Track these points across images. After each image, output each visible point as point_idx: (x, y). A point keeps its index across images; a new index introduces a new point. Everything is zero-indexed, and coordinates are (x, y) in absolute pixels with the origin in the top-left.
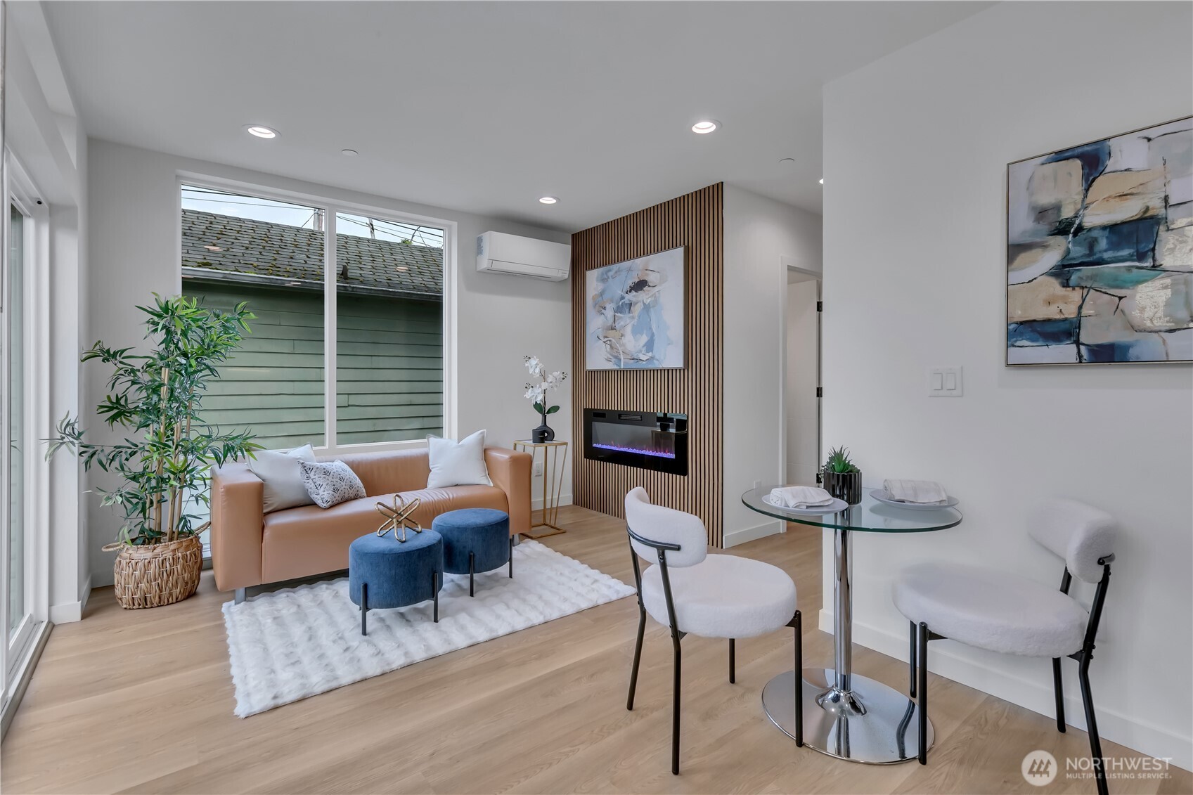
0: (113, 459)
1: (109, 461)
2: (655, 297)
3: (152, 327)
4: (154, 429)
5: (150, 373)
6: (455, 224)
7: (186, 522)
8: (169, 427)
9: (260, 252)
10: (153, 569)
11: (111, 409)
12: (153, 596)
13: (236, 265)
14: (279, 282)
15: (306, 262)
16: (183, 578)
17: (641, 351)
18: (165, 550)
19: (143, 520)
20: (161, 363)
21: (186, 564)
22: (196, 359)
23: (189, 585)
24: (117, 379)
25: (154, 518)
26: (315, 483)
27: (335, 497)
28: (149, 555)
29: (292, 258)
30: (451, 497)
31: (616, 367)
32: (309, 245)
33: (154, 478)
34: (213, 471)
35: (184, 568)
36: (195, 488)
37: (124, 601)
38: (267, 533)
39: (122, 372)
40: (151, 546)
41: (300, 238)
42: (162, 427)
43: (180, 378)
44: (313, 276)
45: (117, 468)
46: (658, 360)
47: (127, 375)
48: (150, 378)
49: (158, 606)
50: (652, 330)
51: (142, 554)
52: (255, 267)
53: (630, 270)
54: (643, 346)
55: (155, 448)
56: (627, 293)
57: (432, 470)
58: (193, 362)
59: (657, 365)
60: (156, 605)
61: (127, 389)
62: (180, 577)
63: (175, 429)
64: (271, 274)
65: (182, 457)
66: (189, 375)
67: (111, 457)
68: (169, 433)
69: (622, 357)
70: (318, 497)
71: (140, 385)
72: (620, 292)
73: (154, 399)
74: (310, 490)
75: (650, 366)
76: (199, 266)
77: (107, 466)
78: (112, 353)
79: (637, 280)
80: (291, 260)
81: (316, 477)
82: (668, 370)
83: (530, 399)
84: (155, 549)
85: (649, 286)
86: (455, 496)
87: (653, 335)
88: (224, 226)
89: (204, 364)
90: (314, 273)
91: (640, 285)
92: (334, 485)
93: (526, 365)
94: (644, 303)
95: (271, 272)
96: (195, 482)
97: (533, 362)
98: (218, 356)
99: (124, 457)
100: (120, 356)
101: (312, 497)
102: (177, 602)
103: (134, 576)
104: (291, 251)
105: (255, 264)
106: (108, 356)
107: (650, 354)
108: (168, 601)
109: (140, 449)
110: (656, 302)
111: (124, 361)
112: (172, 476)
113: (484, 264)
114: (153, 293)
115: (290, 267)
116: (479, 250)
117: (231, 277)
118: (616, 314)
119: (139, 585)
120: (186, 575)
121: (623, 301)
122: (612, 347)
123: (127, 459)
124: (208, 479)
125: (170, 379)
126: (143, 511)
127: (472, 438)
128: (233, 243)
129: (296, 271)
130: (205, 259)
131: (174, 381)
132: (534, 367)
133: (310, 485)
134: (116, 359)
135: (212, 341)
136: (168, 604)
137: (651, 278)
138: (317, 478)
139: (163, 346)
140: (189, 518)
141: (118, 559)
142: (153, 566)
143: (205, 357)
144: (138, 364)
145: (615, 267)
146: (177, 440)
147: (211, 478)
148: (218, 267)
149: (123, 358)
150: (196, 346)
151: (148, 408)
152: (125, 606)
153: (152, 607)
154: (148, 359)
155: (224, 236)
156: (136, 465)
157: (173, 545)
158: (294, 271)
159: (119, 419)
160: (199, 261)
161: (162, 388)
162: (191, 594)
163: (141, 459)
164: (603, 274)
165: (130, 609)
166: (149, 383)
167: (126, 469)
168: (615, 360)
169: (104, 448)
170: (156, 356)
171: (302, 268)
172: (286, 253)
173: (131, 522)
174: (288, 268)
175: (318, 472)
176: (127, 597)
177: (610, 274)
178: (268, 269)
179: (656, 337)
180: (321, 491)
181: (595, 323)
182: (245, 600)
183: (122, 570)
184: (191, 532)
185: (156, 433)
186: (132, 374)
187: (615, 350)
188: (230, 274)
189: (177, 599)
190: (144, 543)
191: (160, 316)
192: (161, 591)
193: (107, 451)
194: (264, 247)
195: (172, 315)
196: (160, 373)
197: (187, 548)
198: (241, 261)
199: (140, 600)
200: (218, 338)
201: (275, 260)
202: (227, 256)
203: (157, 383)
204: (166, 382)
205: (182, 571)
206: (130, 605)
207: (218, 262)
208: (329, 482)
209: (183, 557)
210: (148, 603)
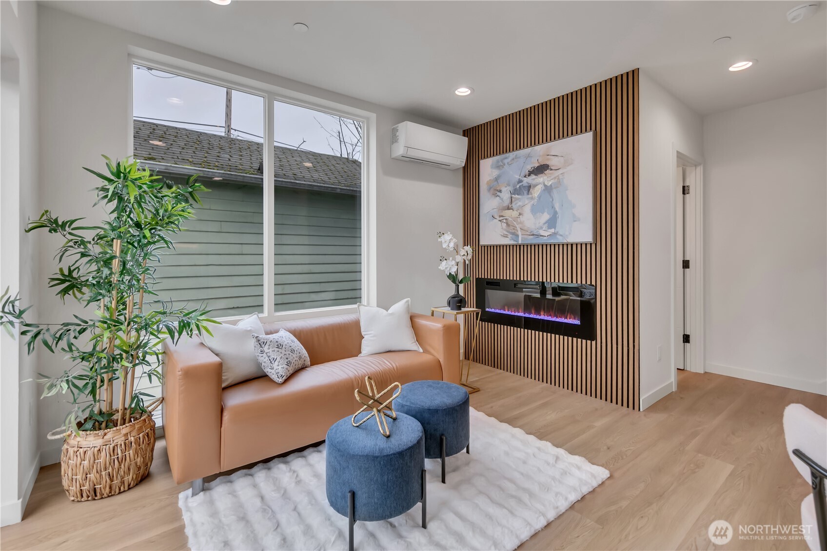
0: (60, 338)
1: (55, 342)
2: (559, 179)
3: (103, 194)
4: (106, 303)
5: (101, 245)
6: (373, 116)
7: (138, 401)
8: (121, 301)
9: (194, 152)
10: (103, 458)
11: (63, 281)
12: (103, 487)
13: (176, 160)
14: (210, 173)
15: (229, 160)
16: (136, 463)
17: (541, 228)
18: (116, 436)
19: (93, 402)
20: (112, 235)
21: (138, 448)
22: (150, 230)
23: (142, 470)
24: (66, 250)
25: (105, 399)
26: (269, 357)
27: (289, 371)
28: (99, 442)
29: (218, 157)
30: (394, 365)
31: (512, 242)
32: (230, 148)
33: (105, 358)
34: (165, 346)
35: (136, 452)
36: (149, 364)
37: (72, 493)
38: (226, 416)
39: (71, 244)
40: (101, 432)
41: (222, 143)
42: (114, 302)
43: (132, 250)
44: (236, 170)
45: (63, 349)
46: (561, 235)
47: (76, 247)
48: (101, 250)
49: (109, 496)
50: (555, 209)
51: (91, 441)
52: (191, 162)
53: (529, 156)
54: (544, 224)
55: (106, 325)
56: (525, 177)
57: (366, 337)
58: (147, 233)
59: (560, 240)
60: (106, 496)
61: (76, 261)
62: (133, 462)
63: (128, 303)
64: (204, 168)
65: (133, 333)
66: (142, 247)
67: (58, 335)
68: (121, 307)
69: (520, 233)
70: (273, 371)
71: (90, 258)
72: (517, 177)
73: (104, 273)
74: (263, 364)
75: (552, 241)
76: (146, 160)
77: (53, 347)
78: (60, 223)
79: (537, 165)
80: (218, 158)
81: (270, 350)
82: (572, 245)
83: (444, 271)
84: (105, 434)
85: (551, 170)
86: (397, 365)
87: (556, 213)
88: (164, 132)
89: (159, 235)
90: (236, 168)
91: (541, 169)
92: (287, 358)
93: (439, 240)
94: (545, 186)
95: (204, 166)
96: (148, 358)
97: (447, 237)
98: (172, 228)
99: (72, 334)
100: (69, 227)
101: (265, 370)
102: (129, 489)
103: (82, 466)
104: (217, 151)
105: (191, 160)
106: (55, 226)
107: (553, 230)
108: (120, 490)
109: (90, 326)
110: (559, 183)
111: (74, 232)
112: (124, 355)
113: (399, 150)
114: (103, 155)
115: (218, 163)
116: (394, 139)
117: (172, 168)
118: (513, 196)
119: (88, 476)
120: (139, 460)
121: (521, 184)
122: (508, 225)
123: (75, 337)
124: (160, 353)
125: (122, 251)
126: (93, 392)
127: (399, 307)
128: (172, 144)
129: (223, 166)
130: (150, 154)
131: (126, 253)
132: (448, 242)
133: (263, 360)
134: (65, 231)
135: (166, 211)
136: (119, 493)
137: (553, 162)
138: (271, 352)
139: (115, 215)
140: (141, 397)
141: (65, 446)
142: (103, 454)
143: (159, 228)
144: (88, 235)
145: (511, 155)
146: (129, 316)
147: (164, 352)
148: (160, 160)
149: (72, 229)
150: (150, 216)
151: (98, 282)
152: (72, 498)
153: (102, 498)
154: (100, 230)
155: (164, 139)
156: (84, 343)
157: (125, 429)
158: (222, 166)
159: (71, 292)
160: (145, 156)
161: (114, 261)
162: (144, 478)
163: (91, 337)
164: (498, 162)
165: (78, 501)
166: (101, 256)
167: (74, 348)
168: (511, 236)
169: (50, 327)
170: (107, 227)
171: (227, 164)
172: (214, 153)
173: (79, 408)
174: (217, 164)
175: (271, 346)
176: (74, 489)
177: (506, 161)
178: (201, 164)
179: (559, 215)
180: (275, 365)
181: (488, 204)
182: (203, 490)
183: (70, 459)
184: (143, 411)
185: (108, 308)
186: (82, 246)
187: (512, 228)
188: (171, 166)
189: (129, 485)
190: (94, 428)
191: (110, 181)
192: (112, 480)
193: (54, 328)
194: (196, 148)
195: (124, 179)
196: (111, 246)
197: (140, 430)
198: (179, 157)
199: (89, 491)
200: (173, 208)
201: (206, 157)
202: (167, 153)
203: (108, 256)
204: (118, 254)
205: (134, 456)
206: (77, 497)
207: (161, 158)
208: (282, 355)
209: (136, 440)
210: (98, 494)
